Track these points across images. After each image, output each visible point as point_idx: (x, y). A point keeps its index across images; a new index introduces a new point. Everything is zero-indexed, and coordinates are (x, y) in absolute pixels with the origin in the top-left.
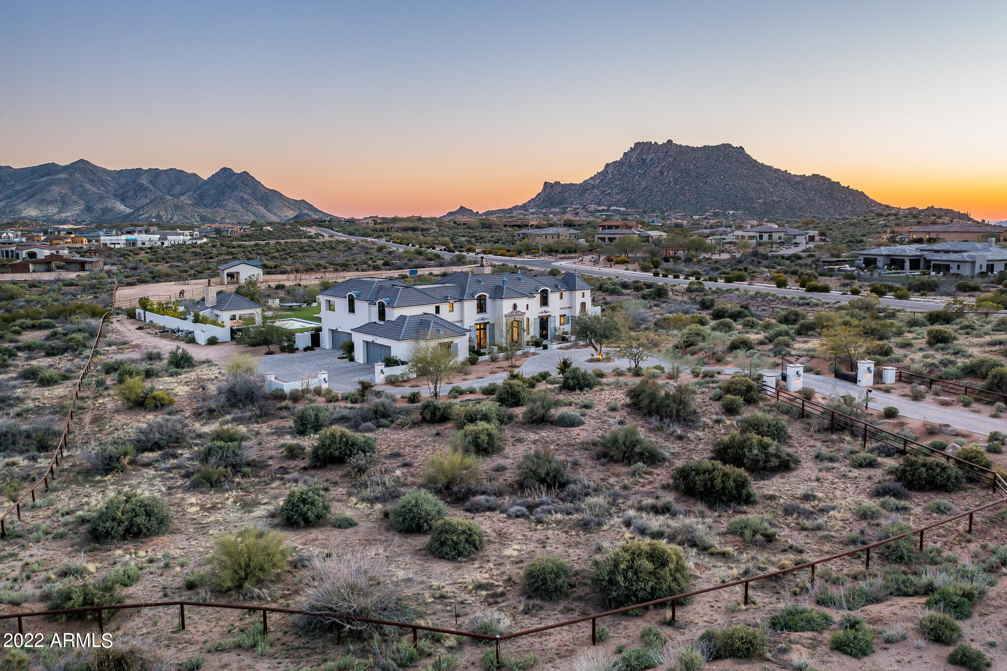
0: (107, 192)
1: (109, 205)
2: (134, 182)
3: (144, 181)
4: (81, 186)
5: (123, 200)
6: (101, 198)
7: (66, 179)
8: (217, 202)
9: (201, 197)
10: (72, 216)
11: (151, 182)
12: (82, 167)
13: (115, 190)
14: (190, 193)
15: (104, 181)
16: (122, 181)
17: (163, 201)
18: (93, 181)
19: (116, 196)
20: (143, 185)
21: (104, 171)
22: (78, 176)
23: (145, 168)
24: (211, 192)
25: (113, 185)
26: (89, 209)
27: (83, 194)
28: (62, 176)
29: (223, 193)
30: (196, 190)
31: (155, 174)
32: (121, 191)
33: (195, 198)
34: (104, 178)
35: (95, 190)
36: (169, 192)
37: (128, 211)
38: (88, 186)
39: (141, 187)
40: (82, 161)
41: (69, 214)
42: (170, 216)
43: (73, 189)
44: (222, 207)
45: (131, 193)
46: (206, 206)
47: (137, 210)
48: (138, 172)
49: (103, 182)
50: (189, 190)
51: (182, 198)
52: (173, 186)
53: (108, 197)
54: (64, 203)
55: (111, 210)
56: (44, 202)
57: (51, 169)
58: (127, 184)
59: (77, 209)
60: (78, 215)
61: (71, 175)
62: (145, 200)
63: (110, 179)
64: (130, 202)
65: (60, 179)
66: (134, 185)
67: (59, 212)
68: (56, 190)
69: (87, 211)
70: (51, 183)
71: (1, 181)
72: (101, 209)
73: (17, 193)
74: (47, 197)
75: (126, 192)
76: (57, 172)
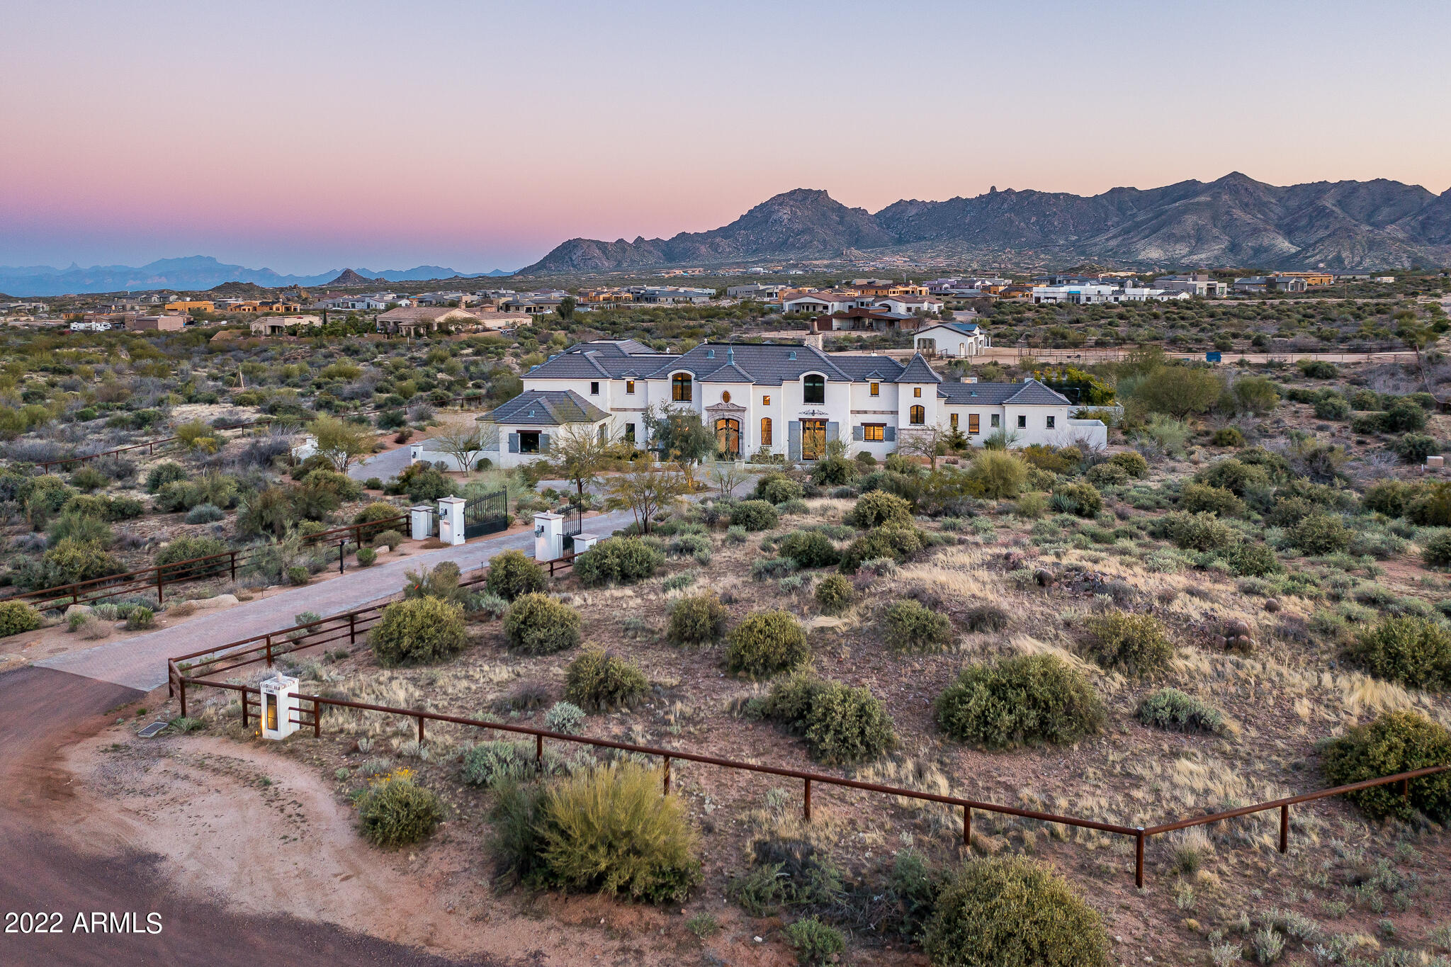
0: (1265, 221)
1: (1266, 242)
2: (1312, 203)
3: (1328, 202)
4: (1227, 213)
5: (1289, 233)
6: (1256, 231)
7: (1207, 204)
9: (1424, 226)
10: (1208, 259)
11: (1339, 203)
12: (1235, 184)
13: (1280, 218)
14: (1406, 219)
15: (1265, 204)
16: (1293, 203)
17: (1349, 233)
18: (1247, 205)
19: (1278, 226)
20: (1325, 208)
21: (1268, 188)
22: (1225, 197)
23: (1333, 180)
24: (1447, 217)
25: (1279, 210)
26: (1234, 248)
27: (1229, 226)
28: (1202, 199)
30: (1416, 215)
31: (1349, 190)
32: (1287, 220)
33: (1413, 228)
34: (1265, 199)
35: (1248, 218)
36: (1368, 219)
37: (1293, 249)
38: (1238, 213)
39: (1322, 213)
40: (1235, 175)
41: (1203, 256)
42: (1357, 259)
43: (1215, 219)
45: (1303, 222)
46: (1430, 241)
47: (1305, 249)
48: (1321, 188)
49: (1261, 206)
50: (1405, 214)
51: (1389, 228)
52: (1376, 209)
53: (1265, 230)
54: (1199, 239)
55: (1266, 250)
56: (1173, 238)
57: (1189, 188)
58: (1300, 208)
59: (1217, 248)
60: (1217, 258)
61: (1216, 197)
62: (1322, 233)
63: (1273, 201)
64: (1301, 236)
65: (1198, 204)
66: (1310, 209)
67: (1191, 253)
68: (1190, 220)
69: (1231, 250)
70: (1186, 211)
71: (1119, 209)
72: (1252, 248)
73: (1137, 226)
74: (1177, 230)
75: (1296, 220)
76: (1197, 194)
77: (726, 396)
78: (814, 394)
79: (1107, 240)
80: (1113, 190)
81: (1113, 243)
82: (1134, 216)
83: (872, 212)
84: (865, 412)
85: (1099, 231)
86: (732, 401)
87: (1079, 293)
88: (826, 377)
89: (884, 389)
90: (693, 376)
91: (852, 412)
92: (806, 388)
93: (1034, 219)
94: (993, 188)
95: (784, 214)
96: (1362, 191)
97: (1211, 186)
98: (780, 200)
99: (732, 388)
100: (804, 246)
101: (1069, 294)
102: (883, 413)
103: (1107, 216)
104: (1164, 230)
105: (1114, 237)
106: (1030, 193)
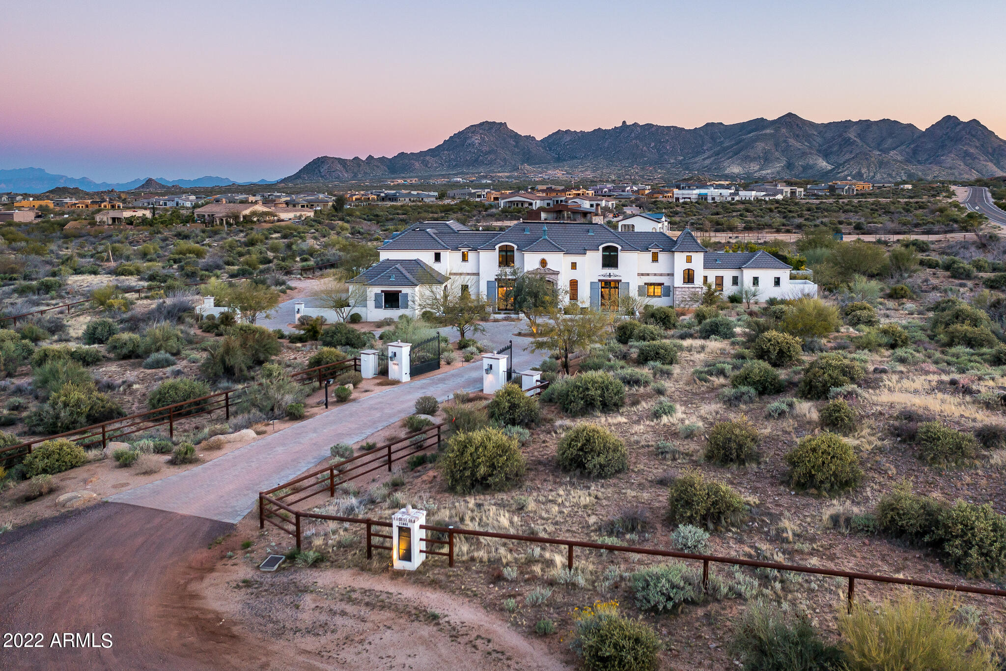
0: (810, 148)
1: (811, 162)
2: (840, 136)
3: (852, 135)
4: (785, 141)
5: (826, 156)
6: (804, 154)
7: (771, 134)
8: (934, 158)
9: (915, 152)
10: (773, 173)
11: (859, 136)
12: (790, 121)
13: (820, 146)
14: (903, 147)
15: (810, 135)
16: (829, 135)
17: (866, 156)
18: (798, 136)
19: (819, 151)
20: (850, 139)
21: (811, 124)
22: (784, 130)
23: (855, 120)
24: (929, 146)
25: (819, 140)
26: (789, 166)
27: (786, 150)
28: (768, 131)
29: (943, 146)
30: (910, 144)
31: (865, 125)
32: (825, 147)
33: (908, 153)
34: (810, 132)
35: (798, 145)
36: (878, 147)
37: (829, 167)
38: (792, 141)
39: (848, 142)
40: (790, 115)
41: (769, 171)
42: (872, 174)
43: (777, 145)
44: (939, 163)
45: (836, 148)
46: (919, 162)
47: (838, 167)
48: (847, 124)
49: (808, 137)
50: (902, 144)
51: (892, 153)
52: (883, 140)
53: (811, 153)
54: (766, 159)
55: (811, 167)
56: (748, 159)
57: (759, 124)
58: (833, 138)
59: (778, 166)
60: (778, 173)
61: (777, 130)
62: (848, 156)
63: (815, 133)
64: (833, 158)
65: (766, 134)
66: (840, 139)
67: (761, 169)
68: (760, 146)
69: (788, 168)
70: (757, 139)
71: (712, 138)
72: (802, 166)
73: (725, 149)
74: (751, 153)
75: (830, 147)
76: (764, 128)
77: (543, 263)
78: (610, 261)
79: (704, 160)
80: (708, 124)
81: (707, 162)
82: (722, 143)
83: (539, 138)
84: (648, 275)
85: (698, 154)
86: (548, 267)
87: (706, 195)
88: (620, 248)
89: (662, 256)
90: (516, 247)
91: (639, 275)
92: (604, 256)
93: (653, 145)
94: (624, 122)
95: (476, 139)
96: (874, 127)
97: (774, 122)
98: (473, 129)
99: (549, 257)
100: (491, 163)
101: (699, 195)
102: (661, 275)
103: (703, 143)
104: (743, 153)
105: (709, 157)
106: (649, 126)
